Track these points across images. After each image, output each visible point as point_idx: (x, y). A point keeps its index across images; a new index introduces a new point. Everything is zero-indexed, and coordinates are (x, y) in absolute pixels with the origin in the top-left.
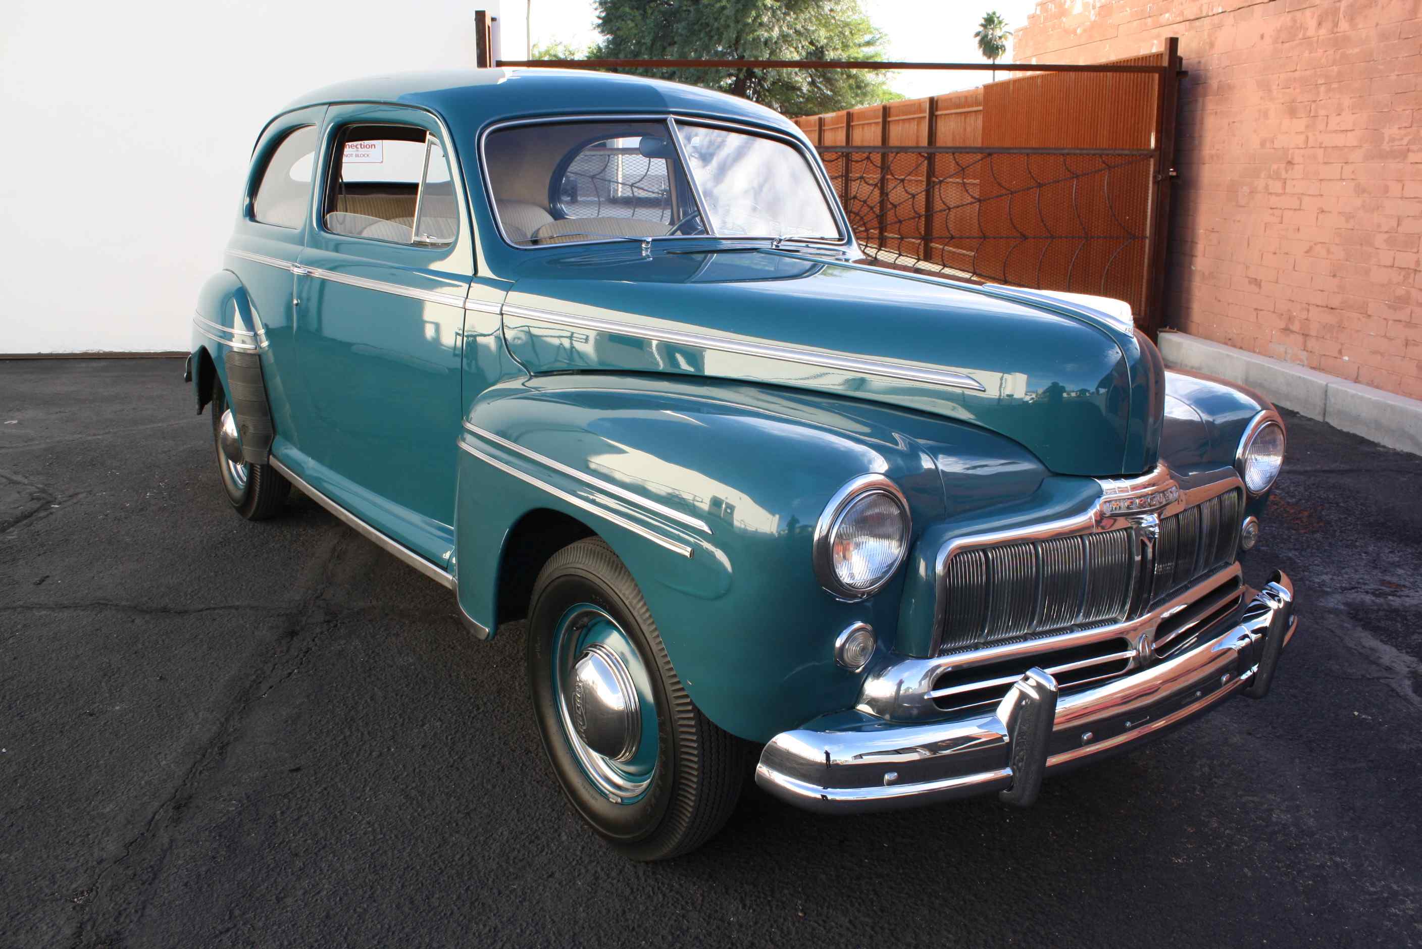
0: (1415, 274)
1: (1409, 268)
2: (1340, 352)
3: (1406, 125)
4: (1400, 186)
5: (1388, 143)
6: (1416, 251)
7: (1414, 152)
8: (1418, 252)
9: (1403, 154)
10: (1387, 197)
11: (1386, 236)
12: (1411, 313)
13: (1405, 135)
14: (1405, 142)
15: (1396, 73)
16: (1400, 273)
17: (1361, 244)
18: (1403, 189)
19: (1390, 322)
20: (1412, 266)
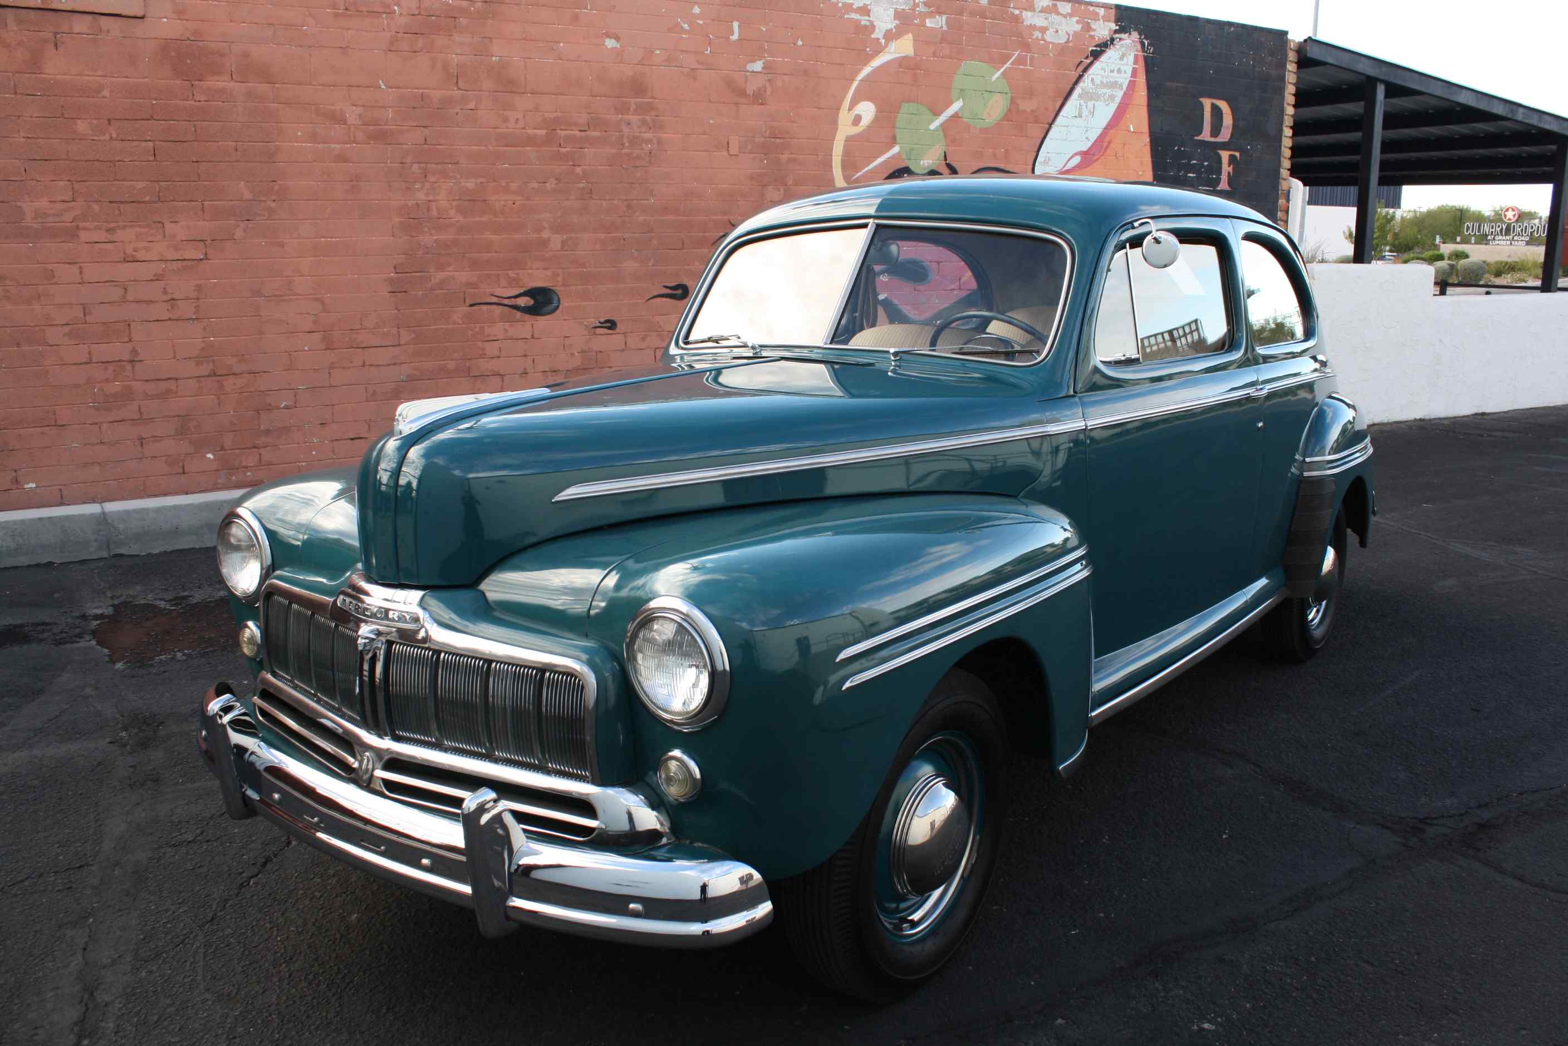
0: (133, 367)
1: (120, 361)
2: (16, 481)
3: (67, 199)
4: (75, 269)
5: (35, 218)
6: (127, 339)
7: (85, 229)
8: (130, 340)
9: (72, 234)
10: (56, 283)
11: (66, 329)
12: (140, 408)
13: (66, 211)
14: (68, 217)
15: (22, 134)
16: (106, 369)
17: (18, 345)
18: (81, 272)
19: (105, 427)
20: (126, 357)
